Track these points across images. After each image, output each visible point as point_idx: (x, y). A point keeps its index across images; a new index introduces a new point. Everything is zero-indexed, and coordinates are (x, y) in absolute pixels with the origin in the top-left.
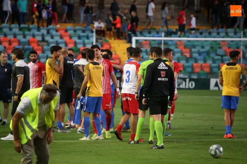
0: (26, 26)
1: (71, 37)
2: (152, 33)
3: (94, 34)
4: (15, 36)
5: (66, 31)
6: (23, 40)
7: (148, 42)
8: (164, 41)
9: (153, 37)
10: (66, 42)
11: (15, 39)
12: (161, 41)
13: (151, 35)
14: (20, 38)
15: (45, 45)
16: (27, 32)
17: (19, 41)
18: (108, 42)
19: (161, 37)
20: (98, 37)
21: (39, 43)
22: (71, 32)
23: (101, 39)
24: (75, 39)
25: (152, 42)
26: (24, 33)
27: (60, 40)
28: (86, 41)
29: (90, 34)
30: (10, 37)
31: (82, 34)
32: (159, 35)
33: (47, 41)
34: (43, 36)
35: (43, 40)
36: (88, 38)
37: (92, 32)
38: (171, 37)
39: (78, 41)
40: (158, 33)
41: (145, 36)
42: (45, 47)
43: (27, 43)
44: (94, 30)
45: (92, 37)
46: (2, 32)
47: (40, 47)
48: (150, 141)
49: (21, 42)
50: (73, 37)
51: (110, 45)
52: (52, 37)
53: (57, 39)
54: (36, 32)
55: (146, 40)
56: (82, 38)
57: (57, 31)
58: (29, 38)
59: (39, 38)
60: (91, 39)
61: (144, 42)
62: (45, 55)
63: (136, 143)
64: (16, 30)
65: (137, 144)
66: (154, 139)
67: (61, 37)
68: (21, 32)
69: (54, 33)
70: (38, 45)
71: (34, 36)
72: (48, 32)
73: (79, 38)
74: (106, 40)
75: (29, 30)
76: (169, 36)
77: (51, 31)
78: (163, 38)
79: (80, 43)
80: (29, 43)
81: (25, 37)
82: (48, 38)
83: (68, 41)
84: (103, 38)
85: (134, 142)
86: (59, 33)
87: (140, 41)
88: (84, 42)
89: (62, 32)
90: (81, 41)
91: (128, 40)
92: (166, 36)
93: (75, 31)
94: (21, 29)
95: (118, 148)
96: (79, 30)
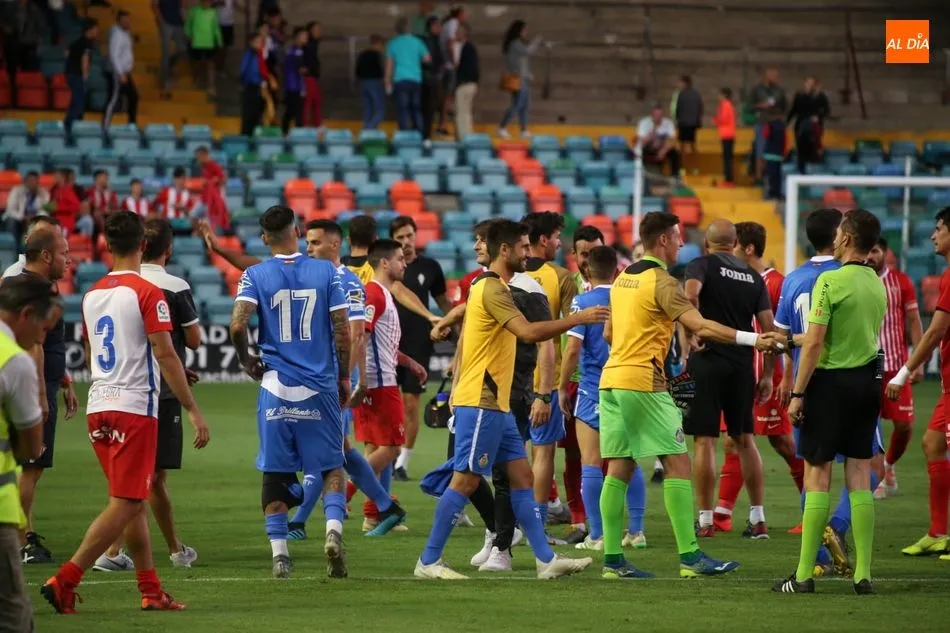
0: (380, 134)
1: (547, 178)
2: (864, 159)
3: (638, 163)
4: (339, 174)
5: (530, 153)
6: (367, 189)
7: (849, 195)
8: (913, 189)
9: (870, 173)
10: (528, 195)
11: (338, 186)
12: (902, 189)
13: (863, 168)
14: (357, 180)
15: (451, 209)
16: (382, 160)
17: (354, 191)
18: (691, 195)
19: (902, 174)
20: (653, 176)
21: (428, 198)
22: (547, 159)
23: (663, 184)
24: (565, 184)
25: (864, 196)
26: (371, 164)
27: (505, 190)
28: (607, 191)
29: (622, 166)
30: (322, 180)
31: (591, 165)
32: (895, 166)
33: (457, 194)
34: (442, 172)
35: (444, 190)
36: (613, 178)
37: (630, 156)
38: (939, 174)
39: (574, 191)
40: (887, 159)
41: (836, 173)
42: (450, 217)
43: (384, 203)
44: (638, 151)
45: (631, 175)
46: (291, 161)
47: (432, 217)
48: (857, 582)
49: (362, 198)
50: (555, 176)
51: (698, 205)
52: (477, 178)
53: (496, 183)
54: (417, 161)
55: (839, 188)
56: (592, 181)
57: (496, 153)
58: (391, 180)
59: (428, 182)
60: (624, 182)
61: (833, 194)
62: (450, 245)
63: (803, 589)
64: (342, 153)
65: (808, 596)
66: (872, 576)
67: (512, 178)
68: (362, 160)
69: (483, 160)
70: (424, 209)
71: (408, 174)
72: (462, 160)
73: (581, 179)
74: (680, 187)
75: (392, 150)
76: (933, 171)
77: (473, 156)
78: (909, 181)
79: (582, 202)
80: (390, 199)
81: (374, 176)
82: (460, 182)
83: (536, 193)
84: (672, 180)
85: (795, 585)
86: (502, 163)
87: (815, 192)
88: (597, 195)
89: (515, 158)
90: (586, 192)
91: (768, 187)
92: (918, 171)
93: (564, 153)
94: (359, 149)
95: (731, 610)
96: (581, 148)
